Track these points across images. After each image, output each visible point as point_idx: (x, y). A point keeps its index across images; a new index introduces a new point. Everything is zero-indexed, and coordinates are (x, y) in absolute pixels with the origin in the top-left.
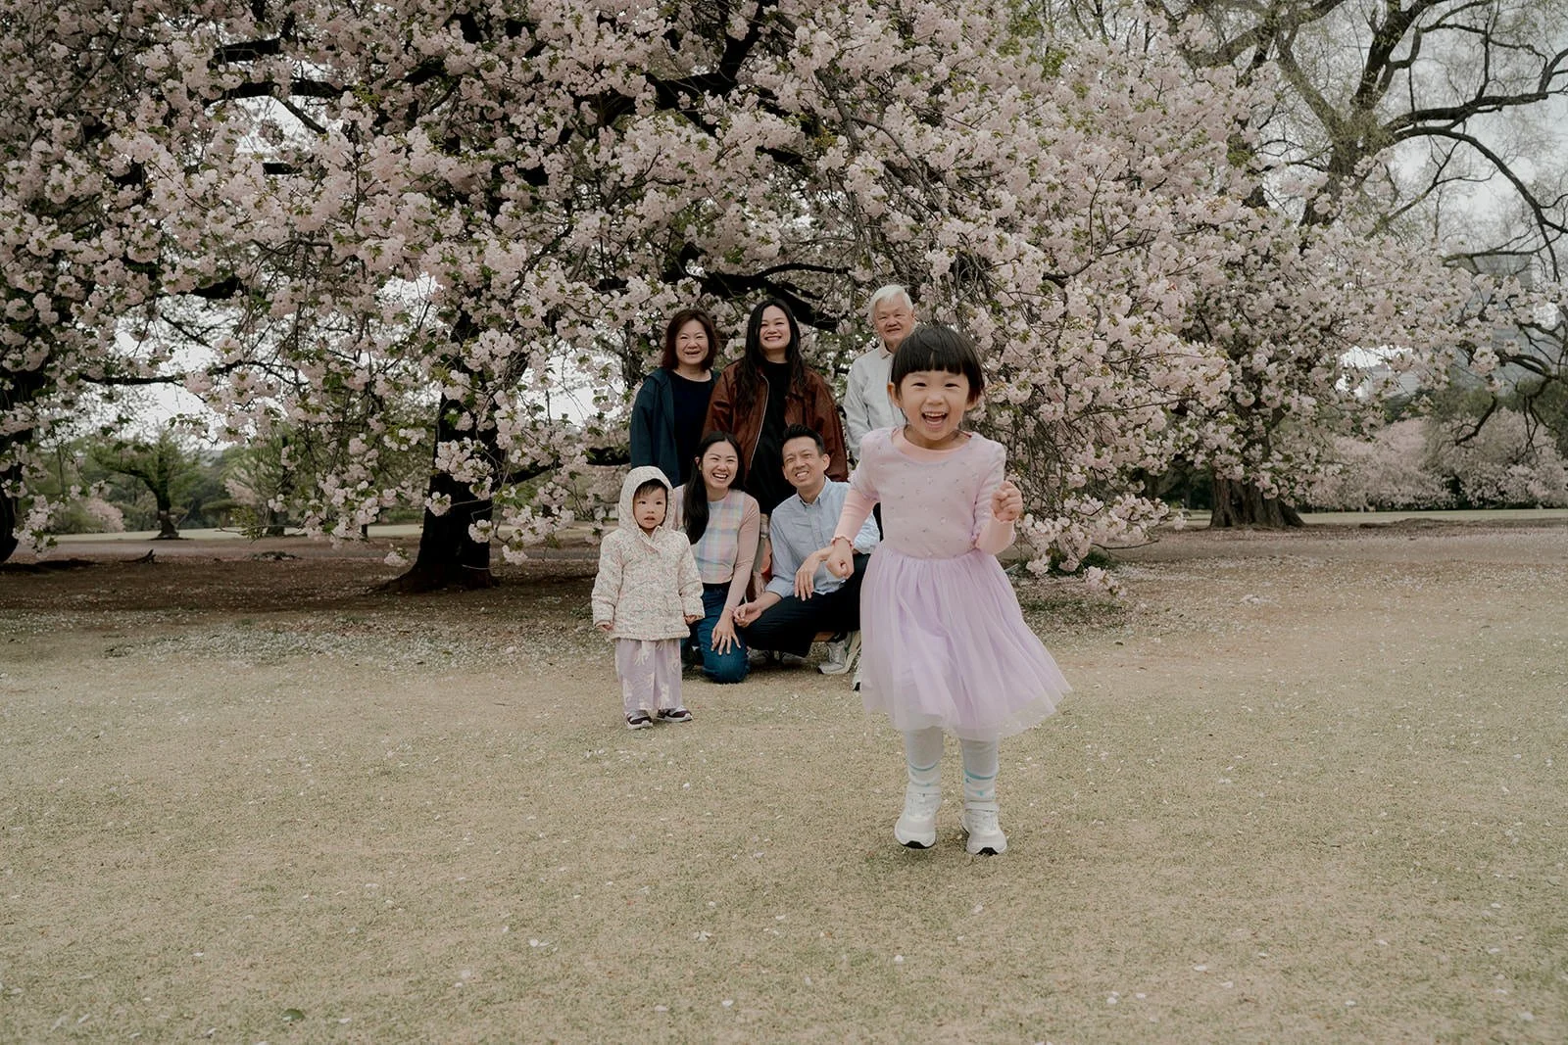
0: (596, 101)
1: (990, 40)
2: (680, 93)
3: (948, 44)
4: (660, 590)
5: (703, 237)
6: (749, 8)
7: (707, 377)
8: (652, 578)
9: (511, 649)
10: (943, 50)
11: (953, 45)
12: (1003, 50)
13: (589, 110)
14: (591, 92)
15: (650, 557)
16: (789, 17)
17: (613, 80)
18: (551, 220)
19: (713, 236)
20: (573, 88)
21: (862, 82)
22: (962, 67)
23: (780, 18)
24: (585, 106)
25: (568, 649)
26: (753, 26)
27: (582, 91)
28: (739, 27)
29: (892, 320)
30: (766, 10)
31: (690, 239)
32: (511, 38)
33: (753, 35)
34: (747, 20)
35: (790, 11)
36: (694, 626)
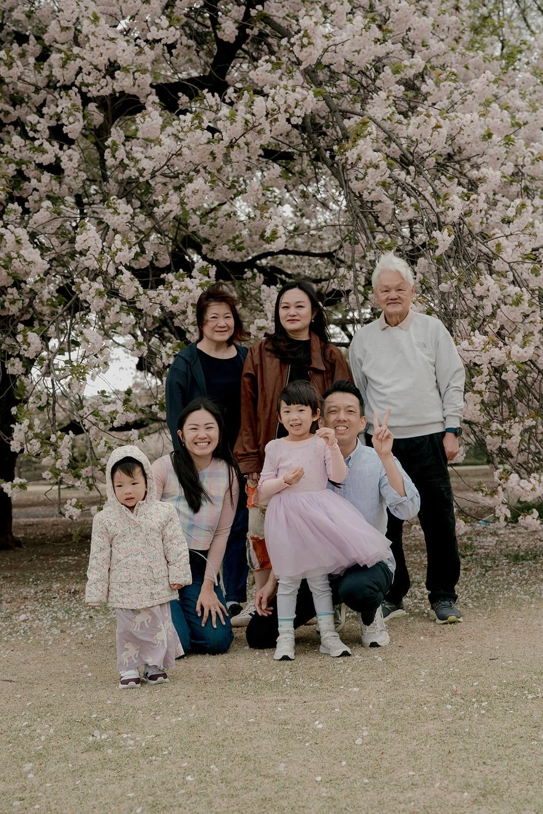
0: (102, 103)
1: (460, 38)
2: (180, 94)
3: (418, 41)
4: (144, 562)
5: (206, 227)
6: (238, 12)
7: (232, 353)
8: (137, 550)
9: (23, 617)
10: (414, 48)
11: (423, 42)
12: (471, 47)
13: (96, 110)
14: (102, 93)
15: (133, 531)
16: (275, 19)
17: (123, 82)
18: (68, 214)
19: (216, 226)
20: (84, 89)
21: (345, 77)
22: (434, 62)
23: (266, 19)
24: (92, 106)
25: (79, 614)
26: (242, 28)
27: (93, 92)
28: (229, 31)
29: (393, 294)
30: (253, 12)
31: (194, 229)
32: (20, 45)
33: (242, 37)
34: (236, 22)
35: (275, 13)
36: (183, 591)
